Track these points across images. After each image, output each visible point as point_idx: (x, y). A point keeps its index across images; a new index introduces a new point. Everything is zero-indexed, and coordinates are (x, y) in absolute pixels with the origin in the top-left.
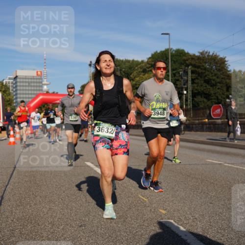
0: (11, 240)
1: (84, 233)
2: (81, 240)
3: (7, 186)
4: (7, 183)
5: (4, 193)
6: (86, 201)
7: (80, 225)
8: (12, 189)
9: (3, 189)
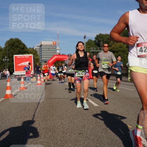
0: (39, 141)
1: (82, 138)
2: (80, 142)
3: (36, 109)
4: (36, 107)
5: (35, 113)
6: (83, 119)
7: (79, 133)
8: (40, 111)
9: (34, 111)
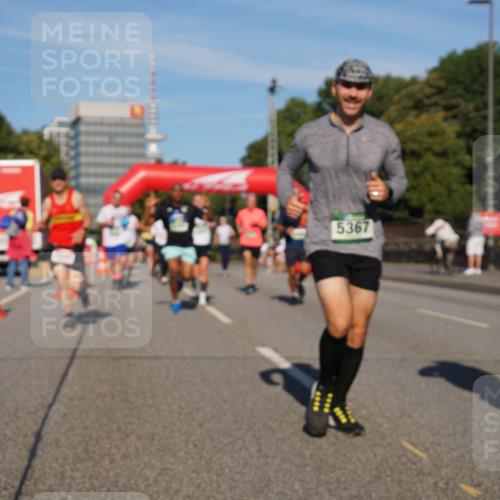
3: (50, 406)
4: (51, 397)
5: (43, 424)
6: (259, 451)
8: (65, 414)
9: (42, 414)
